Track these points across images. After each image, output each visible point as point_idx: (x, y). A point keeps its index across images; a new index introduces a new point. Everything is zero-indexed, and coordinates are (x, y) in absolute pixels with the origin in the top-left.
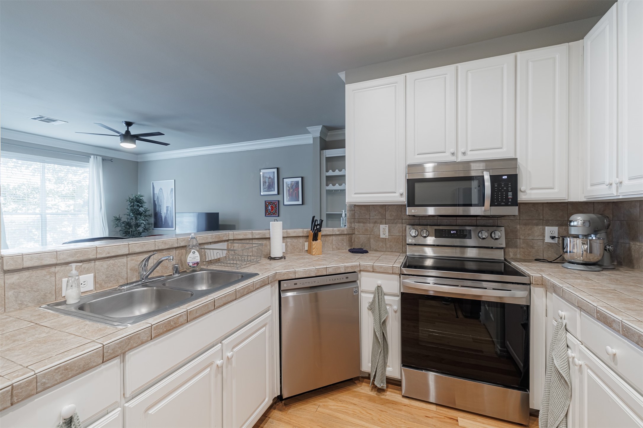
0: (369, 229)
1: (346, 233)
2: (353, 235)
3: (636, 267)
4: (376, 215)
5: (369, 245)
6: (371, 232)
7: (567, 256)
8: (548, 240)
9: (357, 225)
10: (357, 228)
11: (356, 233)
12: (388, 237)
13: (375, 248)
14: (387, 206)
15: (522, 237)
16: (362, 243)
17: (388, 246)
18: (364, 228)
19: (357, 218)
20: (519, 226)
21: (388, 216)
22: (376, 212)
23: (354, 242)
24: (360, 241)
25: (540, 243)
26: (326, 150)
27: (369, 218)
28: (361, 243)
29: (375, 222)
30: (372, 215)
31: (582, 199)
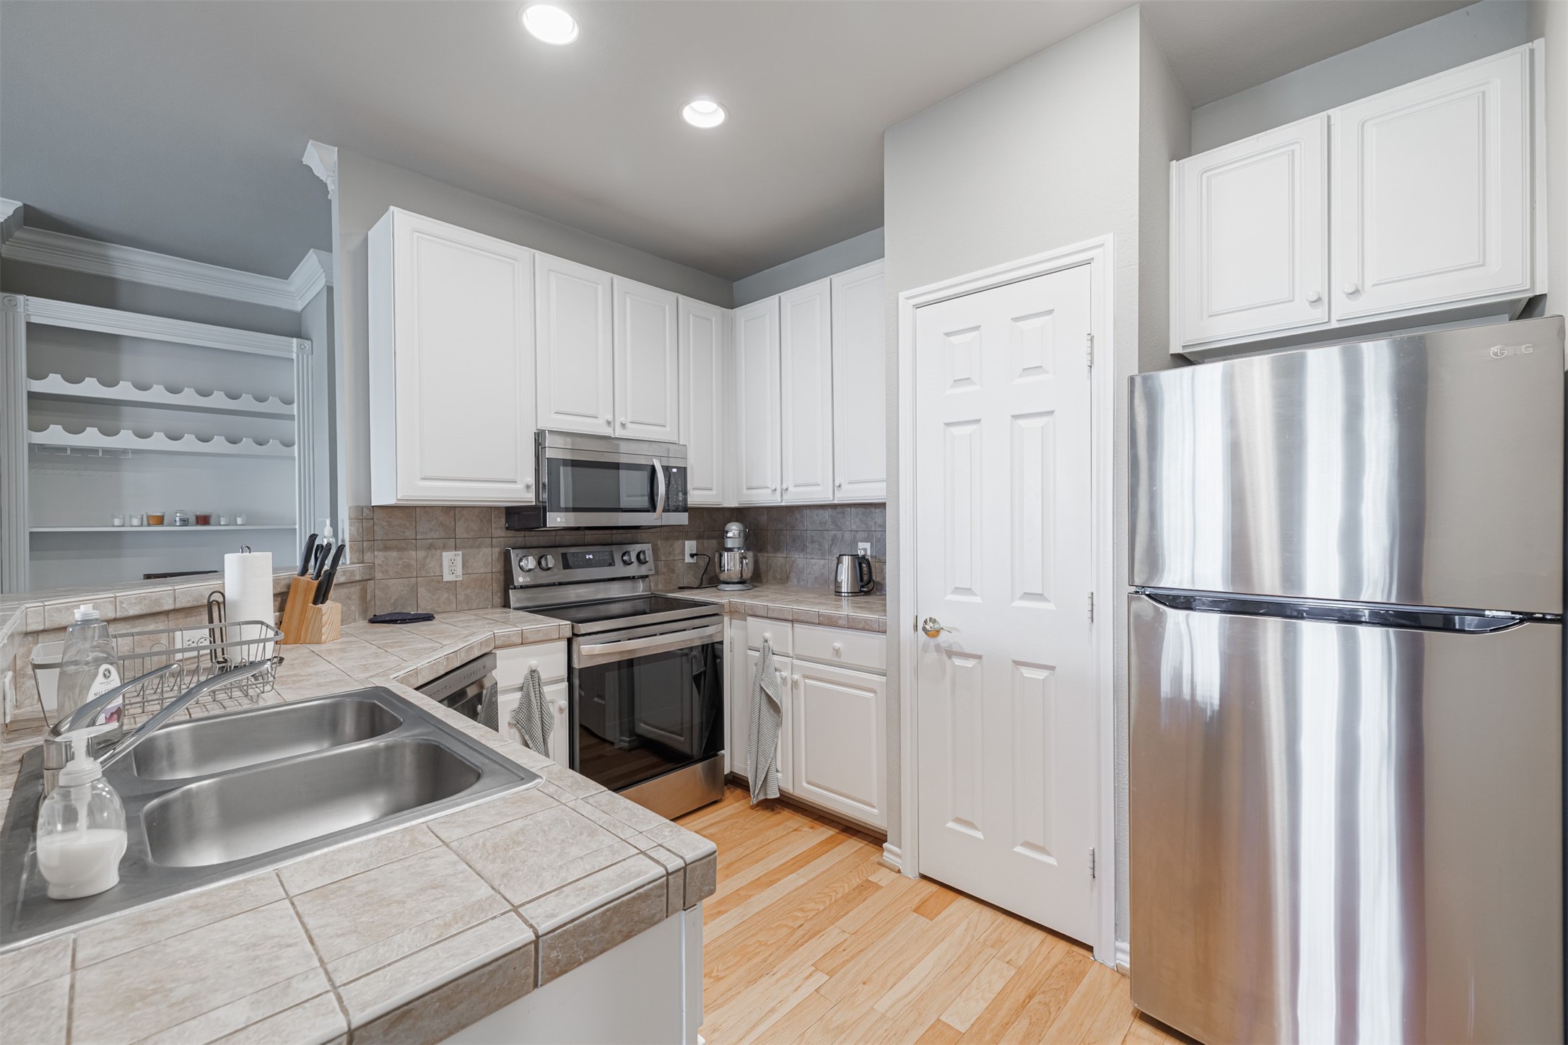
0: (413, 563)
1: (358, 578)
2: (369, 582)
3: (764, 580)
4: (431, 530)
5: (415, 602)
6: (420, 570)
7: (723, 577)
8: (688, 559)
9: (380, 557)
10: (380, 563)
11: (379, 575)
12: (461, 579)
13: (429, 607)
14: (459, 509)
15: (663, 558)
16: (396, 600)
17: (461, 597)
18: (400, 562)
19: (379, 538)
20: (659, 542)
21: (461, 532)
22: (433, 523)
23: (370, 600)
24: (391, 593)
25: (680, 565)
26: (29, 297)
27: (414, 537)
28: (392, 601)
29: (431, 547)
30: (421, 530)
31: (734, 504)
